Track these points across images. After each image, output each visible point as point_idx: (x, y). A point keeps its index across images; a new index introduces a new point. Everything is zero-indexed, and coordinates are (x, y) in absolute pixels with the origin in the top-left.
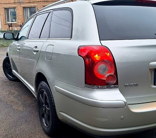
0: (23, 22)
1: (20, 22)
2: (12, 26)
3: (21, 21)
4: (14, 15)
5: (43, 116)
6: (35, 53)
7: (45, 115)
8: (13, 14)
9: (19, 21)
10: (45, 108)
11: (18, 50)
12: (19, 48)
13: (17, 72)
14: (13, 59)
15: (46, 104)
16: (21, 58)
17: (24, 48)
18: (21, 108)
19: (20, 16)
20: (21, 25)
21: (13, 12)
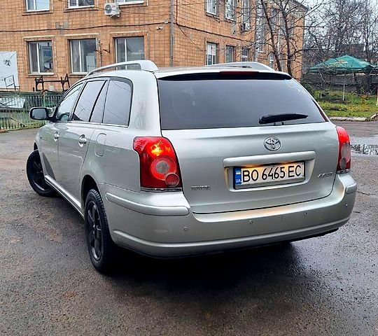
0: (68, 72)
1: (61, 73)
2: (43, 82)
3: (62, 70)
4: (48, 53)
5: (93, 244)
6: (82, 145)
7: (96, 242)
8: (45, 52)
9: (60, 70)
10: (96, 231)
11: (56, 140)
12: (58, 136)
13: (54, 178)
14: (46, 155)
15: (97, 223)
16: (61, 153)
17: (66, 135)
18: (59, 239)
19: (61, 60)
20: (63, 79)
21: (45, 48)
